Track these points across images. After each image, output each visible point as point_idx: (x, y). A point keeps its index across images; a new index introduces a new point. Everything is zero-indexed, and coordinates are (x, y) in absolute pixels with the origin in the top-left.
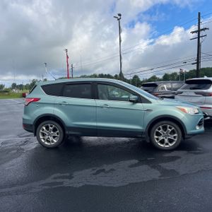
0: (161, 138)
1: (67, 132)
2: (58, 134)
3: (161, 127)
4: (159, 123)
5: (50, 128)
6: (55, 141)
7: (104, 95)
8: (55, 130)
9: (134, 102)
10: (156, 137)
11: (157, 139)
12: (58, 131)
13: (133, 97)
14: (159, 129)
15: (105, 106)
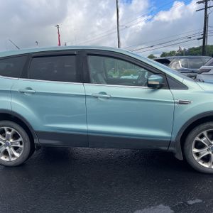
0: (204, 152)
1: (36, 141)
2: (21, 143)
3: (205, 133)
4: (202, 126)
5: (8, 133)
6: (17, 155)
7: (99, 75)
8: (15, 136)
9: (154, 87)
10: (195, 150)
11: (197, 154)
12: (21, 139)
13: (154, 79)
14: (202, 136)
15: (100, 95)
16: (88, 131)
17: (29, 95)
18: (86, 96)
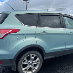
15: (71, 33)
16: (66, 49)
17: (44, 35)
18: (66, 34)
